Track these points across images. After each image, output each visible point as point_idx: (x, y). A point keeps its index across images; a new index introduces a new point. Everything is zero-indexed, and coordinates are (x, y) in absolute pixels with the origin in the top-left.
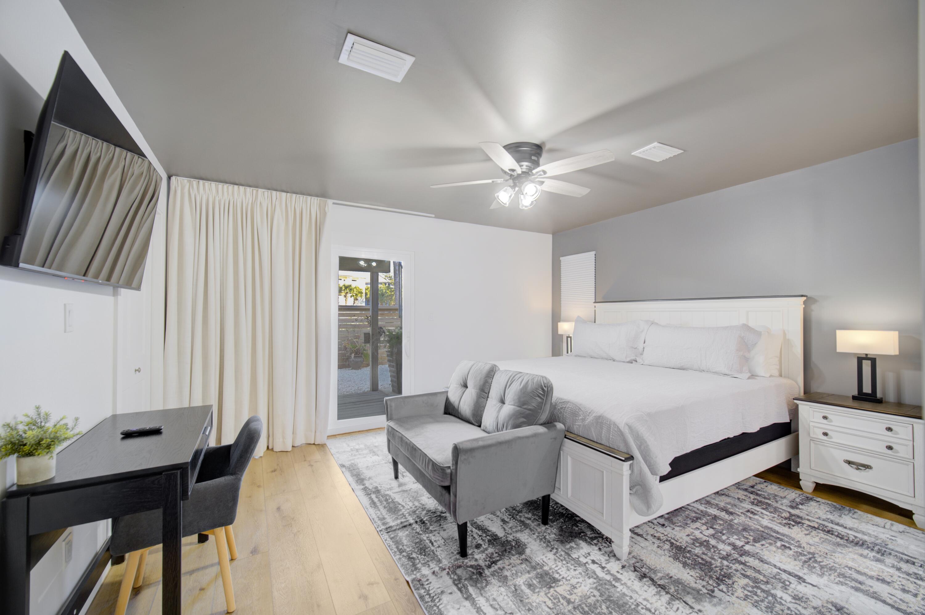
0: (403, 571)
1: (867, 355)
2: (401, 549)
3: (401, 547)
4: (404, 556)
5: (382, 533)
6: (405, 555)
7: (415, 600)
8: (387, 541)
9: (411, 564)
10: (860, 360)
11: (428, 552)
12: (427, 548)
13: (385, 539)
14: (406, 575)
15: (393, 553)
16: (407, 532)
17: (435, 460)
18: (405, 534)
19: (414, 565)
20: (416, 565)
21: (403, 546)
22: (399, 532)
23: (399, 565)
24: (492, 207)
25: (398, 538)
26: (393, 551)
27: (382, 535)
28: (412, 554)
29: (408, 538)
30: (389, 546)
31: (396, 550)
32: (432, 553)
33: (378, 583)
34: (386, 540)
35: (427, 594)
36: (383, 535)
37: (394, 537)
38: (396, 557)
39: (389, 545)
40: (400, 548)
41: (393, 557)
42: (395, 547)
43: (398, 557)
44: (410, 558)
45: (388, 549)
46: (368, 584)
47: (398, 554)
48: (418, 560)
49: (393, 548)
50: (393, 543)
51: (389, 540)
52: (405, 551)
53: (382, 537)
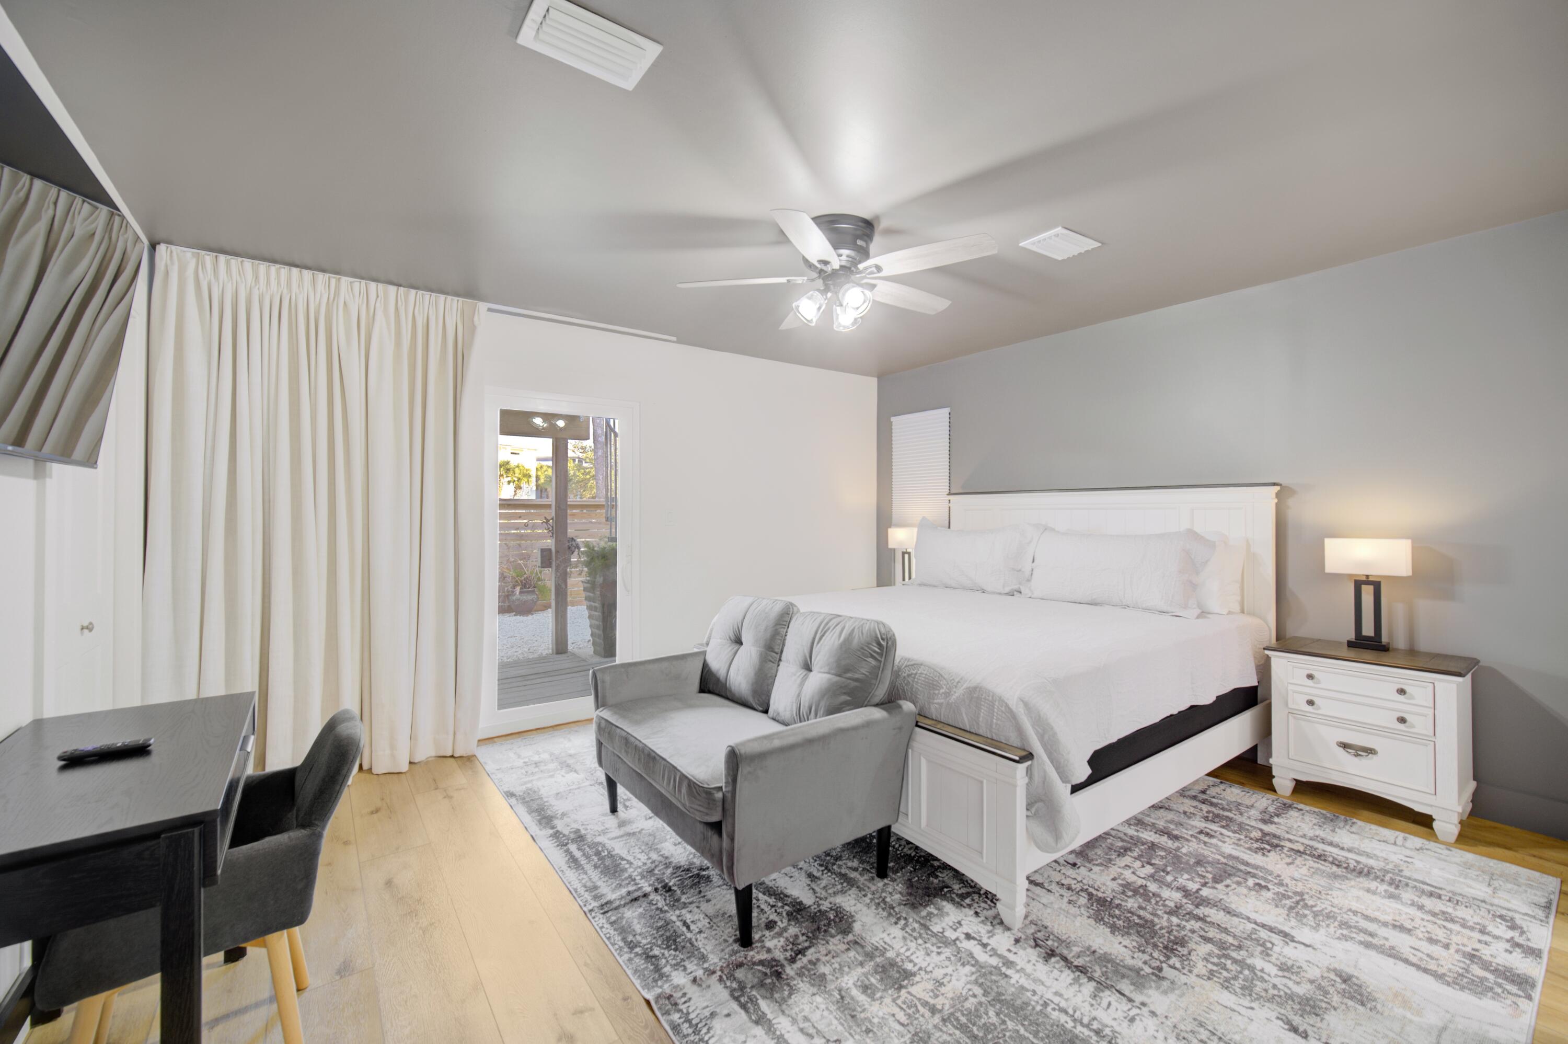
0: (637, 983)
1: (1367, 576)
2: (631, 941)
3: (630, 938)
4: (637, 954)
5: (593, 914)
6: (640, 952)
7: (663, 1034)
8: (604, 930)
9: (652, 967)
10: (1358, 585)
11: (682, 944)
12: (679, 937)
13: (601, 925)
14: (644, 989)
15: (616, 950)
16: (641, 910)
17: (692, 776)
18: (637, 913)
19: (657, 969)
20: (662, 968)
21: (634, 936)
22: (625, 910)
23: (629, 972)
24: (784, 326)
25: (624, 923)
26: (617, 947)
27: (594, 918)
28: (651, 950)
29: (643, 921)
30: (609, 938)
31: (621, 944)
32: (688, 945)
33: (592, 1009)
34: (602, 928)
35: (685, 1021)
36: (597, 919)
37: (617, 920)
38: (623, 959)
39: (608, 935)
40: (629, 940)
41: (618, 958)
42: (620, 938)
43: (626, 956)
44: (649, 957)
45: (608, 943)
46: (573, 1014)
47: (627, 952)
48: (664, 961)
49: (616, 942)
50: (616, 933)
51: (607, 929)
52: (640, 946)
53: (595, 924)
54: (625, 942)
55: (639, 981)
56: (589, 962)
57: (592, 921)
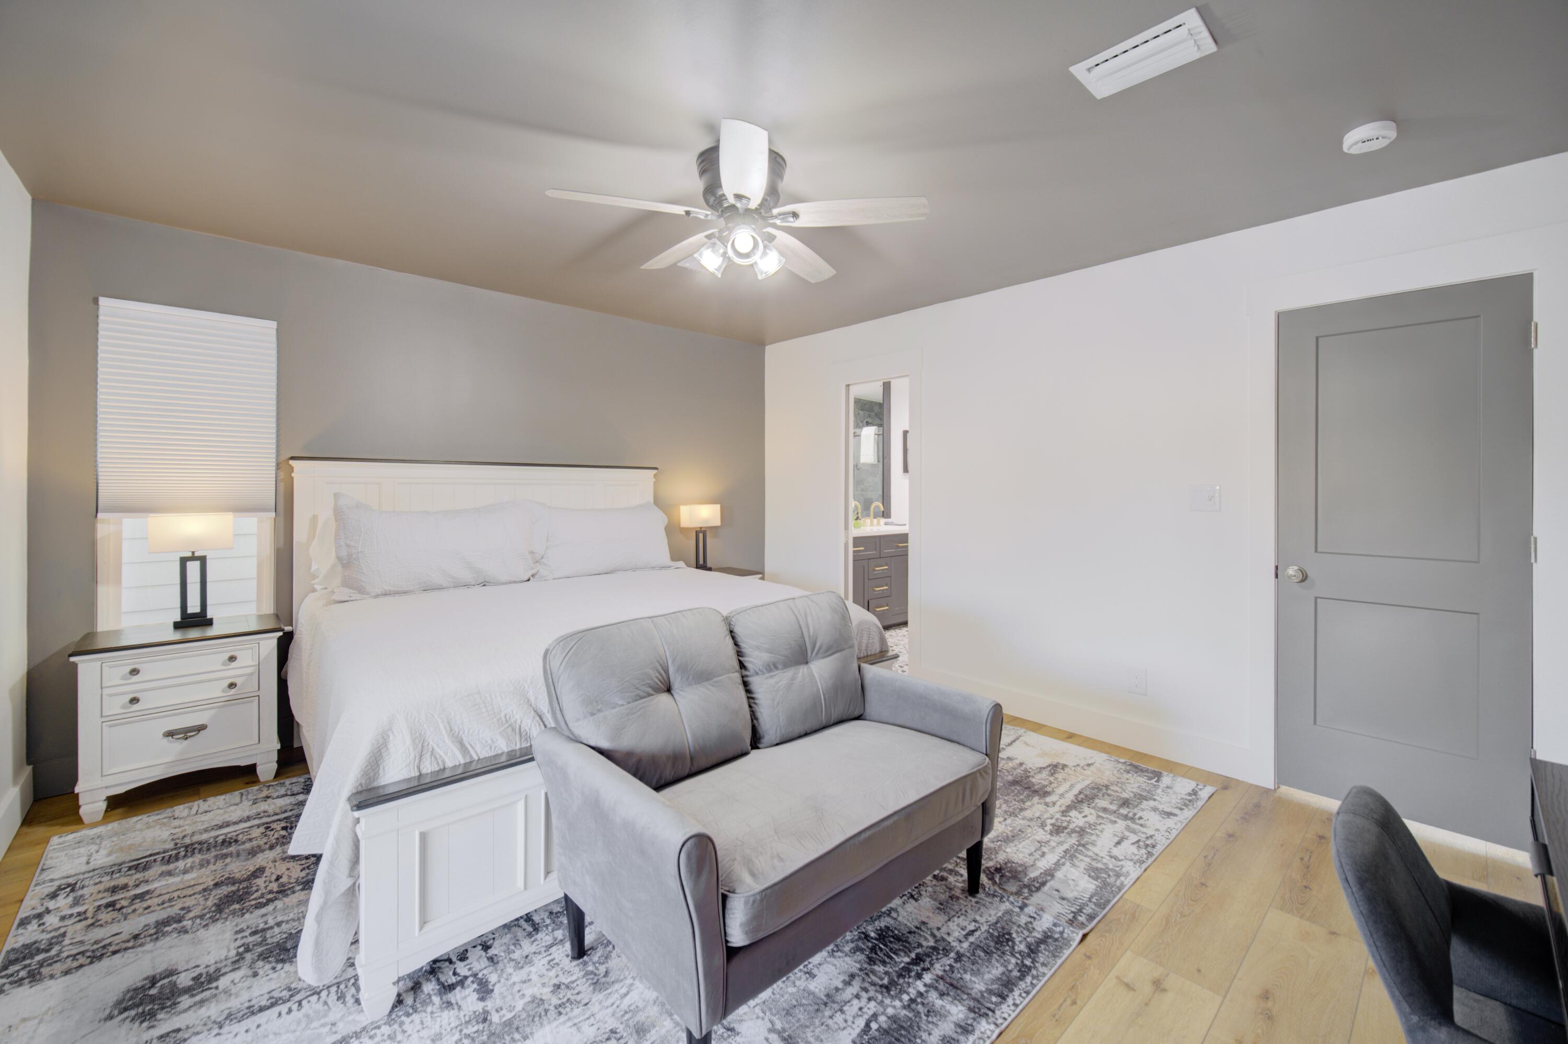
0: (1067, 953)
2: (1019, 971)
3: (1016, 973)
4: (1034, 961)
5: (1000, 1021)
6: (1030, 960)
7: (1101, 925)
8: (1018, 1002)
11: (1000, 930)
12: (992, 935)
13: (1012, 1008)
14: (1071, 945)
15: (1040, 981)
16: (967, 977)
18: (973, 979)
19: (1041, 942)
20: (1039, 939)
21: (1011, 971)
22: (974, 993)
23: (1059, 962)
25: (995, 986)
26: (1035, 982)
27: (1005, 1019)
28: (1020, 952)
29: (984, 969)
30: (1028, 993)
31: (1029, 979)
32: (999, 925)
33: (1118, 978)
34: (1016, 1005)
35: (1082, 912)
36: (1006, 1015)
37: (994, 994)
38: (1046, 972)
39: (1024, 995)
40: (1018, 974)
41: (1046, 978)
42: (1021, 983)
43: (1042, 969)
44: (1033, 951)
45: (1034, 992)
46: (1134, 990)
47: (1037, 970)
48: (1029, 939)
49: (1029, 984)
50: (1015, 989)
51: (1014, 999)
52: (1022, 962)
53: (1013, 1015)
54: (1024, 976)
55: (1065, 951)
56: (1069, 1002)
57: (1009, 1020)
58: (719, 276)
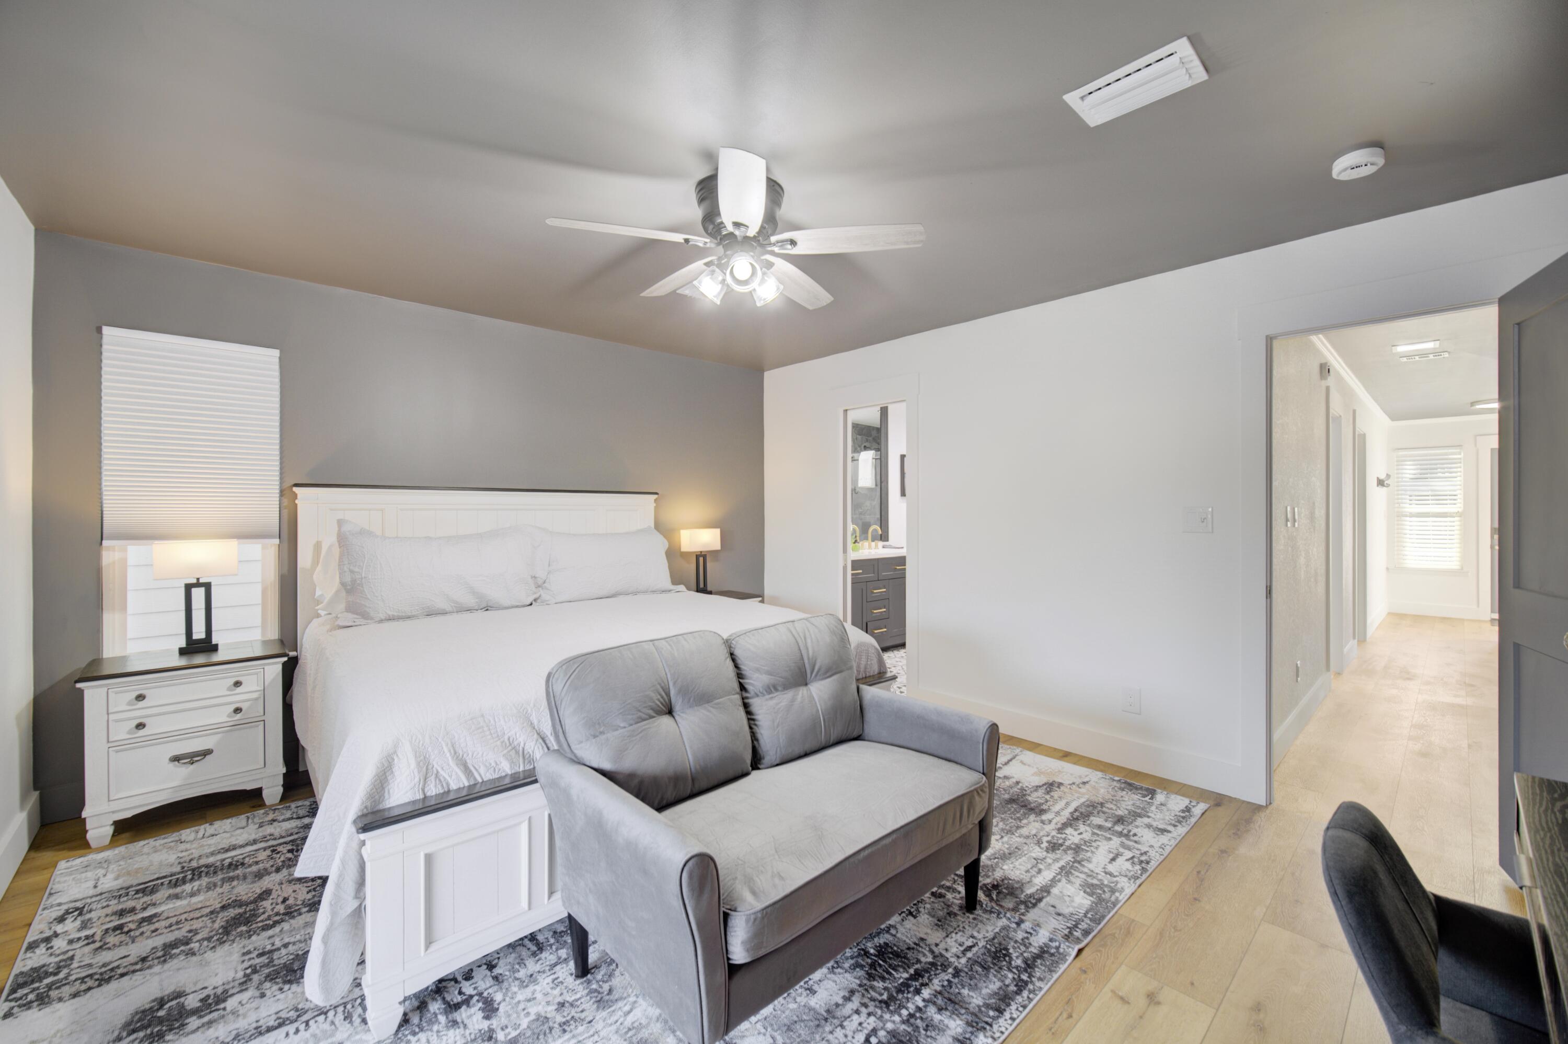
0: (1063, 967)
1: (701, 552)
2: (1016, 986)
3: (1013, 988)
4: (1030, 976)
5: (997, 1035)
6: (1027, 975)
7: (1097, 940)
8: (1015, 1016)
9: (1039, 961)
10: (698, 557)
11: (997, 945)
12: (989, 951)
13: (1010, 1022)
14: (1067, 960)
15: (1036, 995)
16: (965, 992)
18: (971, 994)
19: (1037, 957)
20: (1035, 954)
21: (1008, 986)
22: (972, 1007)
23: (1055, 976)
25: (993, 1001)
26: (1031, 996)
27: (1002, 1033)
28: (1017, 967)
29: (982, 984)
30: (1024, 1007)
31: (1025, 993)
32: (996, 941)
33: (1113, 991)
35: (1078, 928)
36: (1003, 1029)
37: (992, 1008)
38: (1042, 986)
39: (1021, 1009)
40: (1015, 989)
41: (1042, 992)
42: (1018, 997)
43: (1038, 984)
44: (1029, 966)
45: (1031, 1006)
46: (1129, 1003)
47: (1034, 985)
48: (1025, 955)
49: (1026, 998)
50: (1012, 1003)
51: (1011, 1013)
52: (1019, 977)
53: (1011, 1029)
54: (1021, 991)
55: (1061, 966)
56: (1065, 1015)
57: (1007, 1033)
58: (718, 303)
